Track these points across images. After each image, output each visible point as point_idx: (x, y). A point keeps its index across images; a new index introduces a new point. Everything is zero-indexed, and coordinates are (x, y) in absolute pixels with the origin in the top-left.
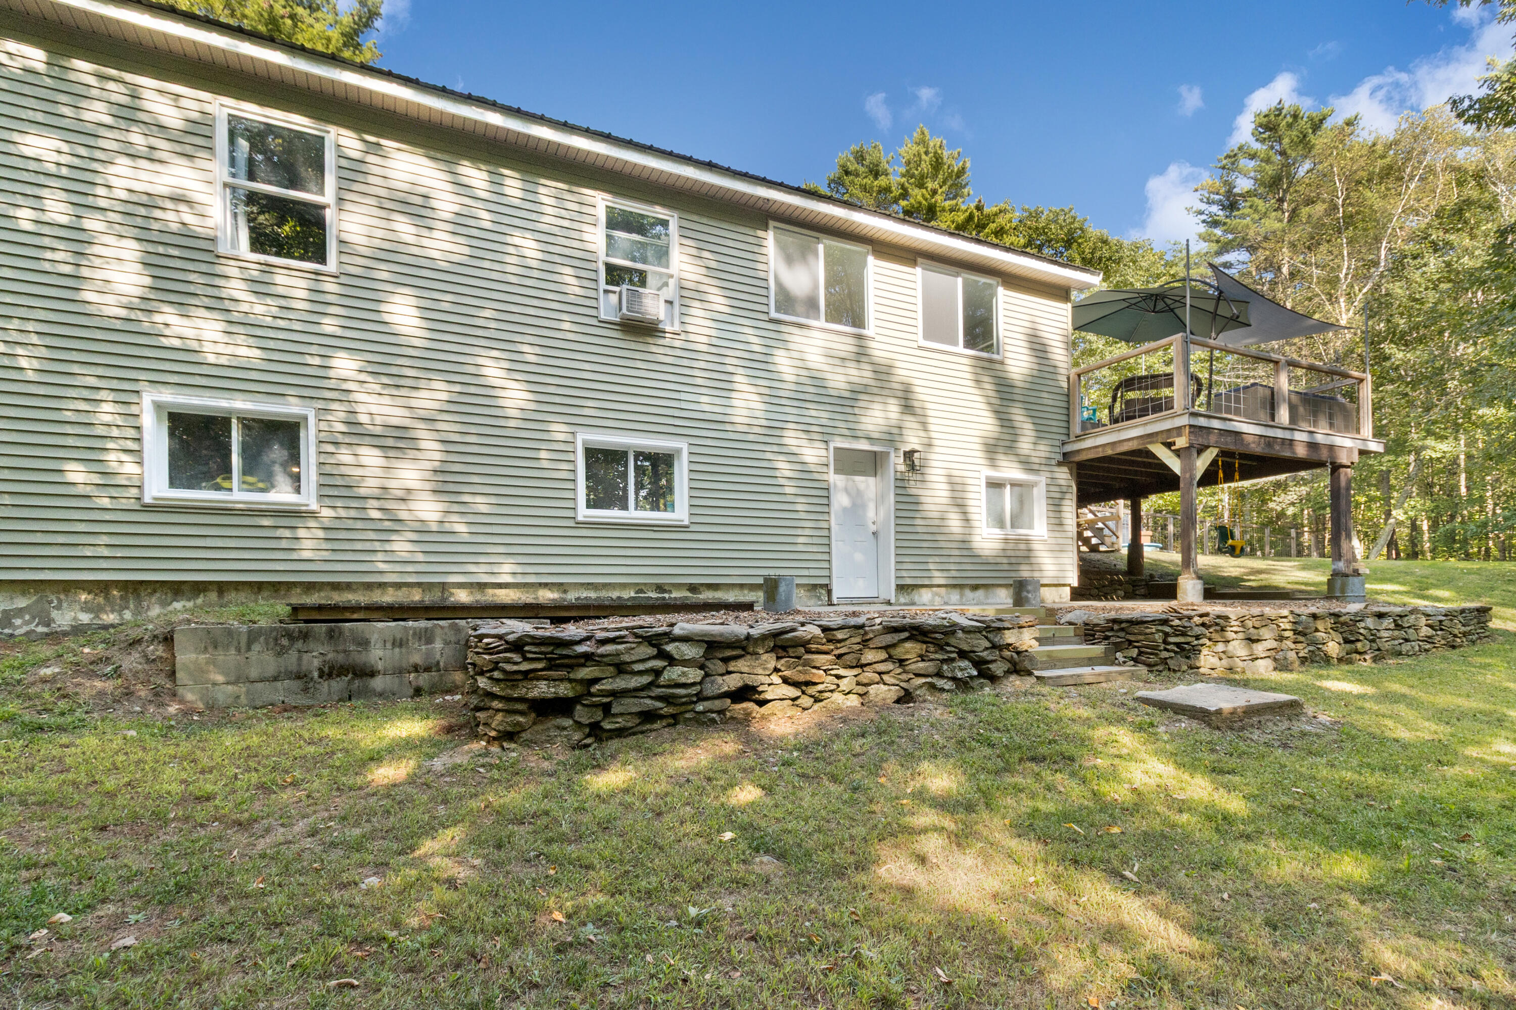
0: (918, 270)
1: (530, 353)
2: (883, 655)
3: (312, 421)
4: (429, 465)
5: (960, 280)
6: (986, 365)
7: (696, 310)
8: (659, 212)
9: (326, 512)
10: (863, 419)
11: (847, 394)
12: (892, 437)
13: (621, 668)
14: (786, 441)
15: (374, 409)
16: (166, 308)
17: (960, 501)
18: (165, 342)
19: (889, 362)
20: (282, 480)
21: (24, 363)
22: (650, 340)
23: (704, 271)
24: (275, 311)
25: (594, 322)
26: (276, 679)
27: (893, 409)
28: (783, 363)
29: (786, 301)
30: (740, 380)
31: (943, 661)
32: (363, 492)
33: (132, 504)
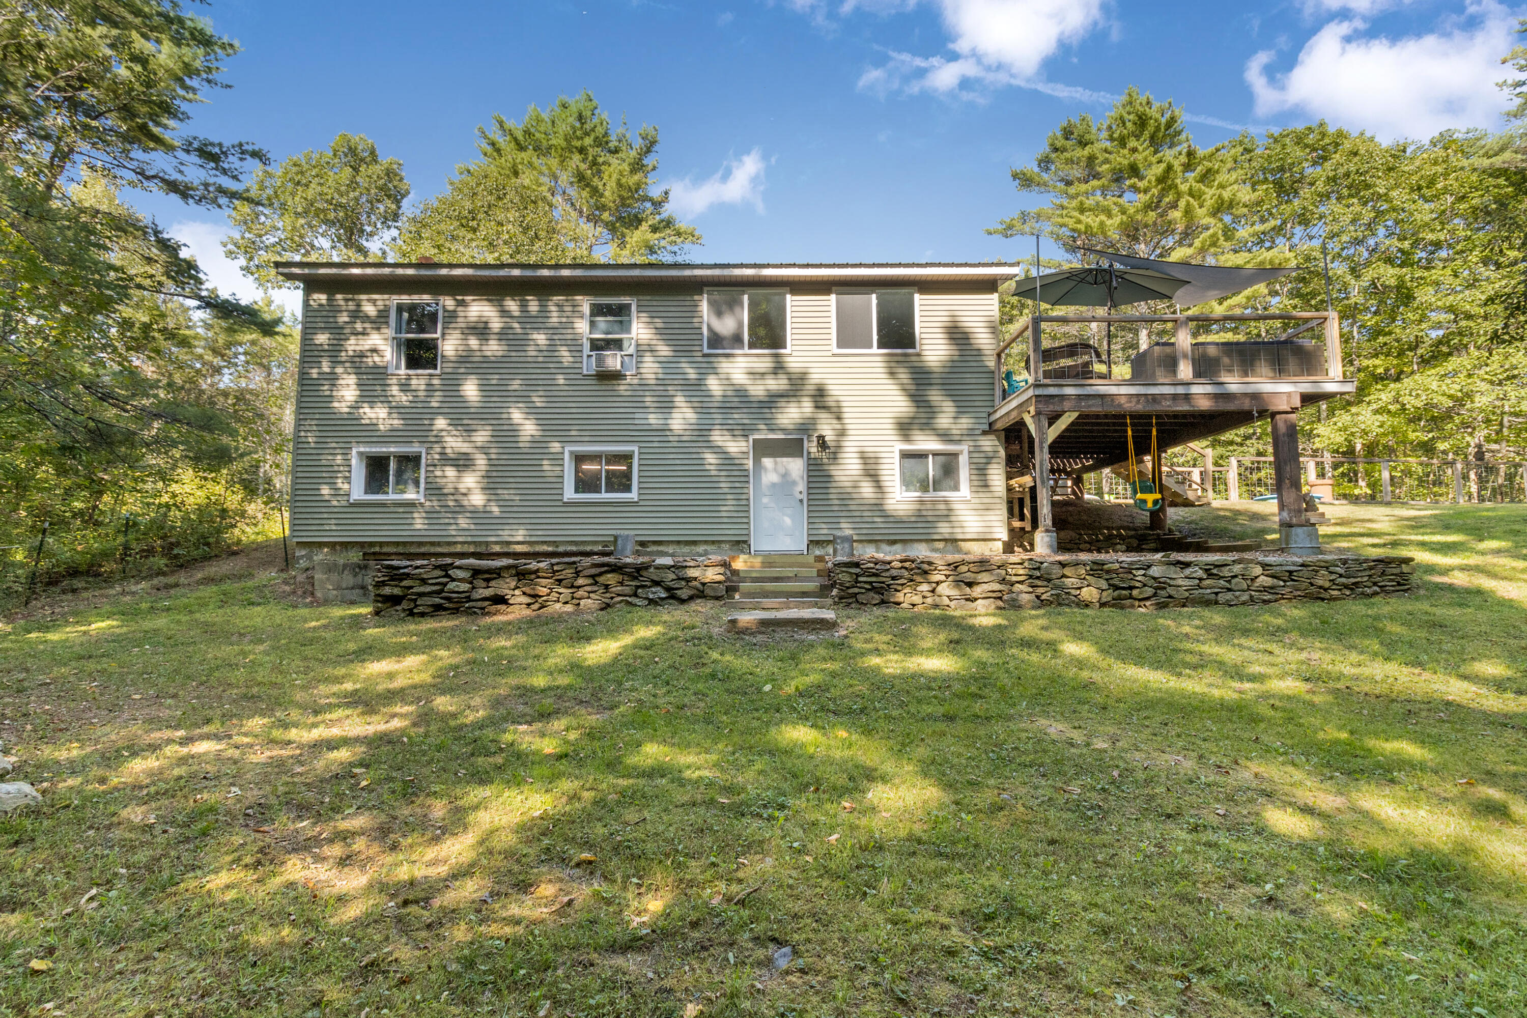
0: (833, 297)
1: (538, 401)
2: (590, 581)
3: (424, 455)
4: (479, 474)
5: (874, 296)
6: (900, 359)
7: (648, 358)
8: (625, 300)
9: (428, 503)
10: (779, 416)
11: (766, 399)
12: (806, 428)
13: (424, 581)
14: (712, 438)
15: (454, 445)
16: (365, 405)
17: (872, 472)
18: (363, 422)
19: (803, 370)
20: (411, 487)
21: (310, 440)
22: (615, 382)
23: (654, 331)
24: (411, 398)
25: (580, 377)
26: (352, 588)
27: (807, 407)
28: (714, 385)
29: (716, 340)
30: (679, 400)
31: (638, 587)
32: (446, 491)
33: (344, 503)
